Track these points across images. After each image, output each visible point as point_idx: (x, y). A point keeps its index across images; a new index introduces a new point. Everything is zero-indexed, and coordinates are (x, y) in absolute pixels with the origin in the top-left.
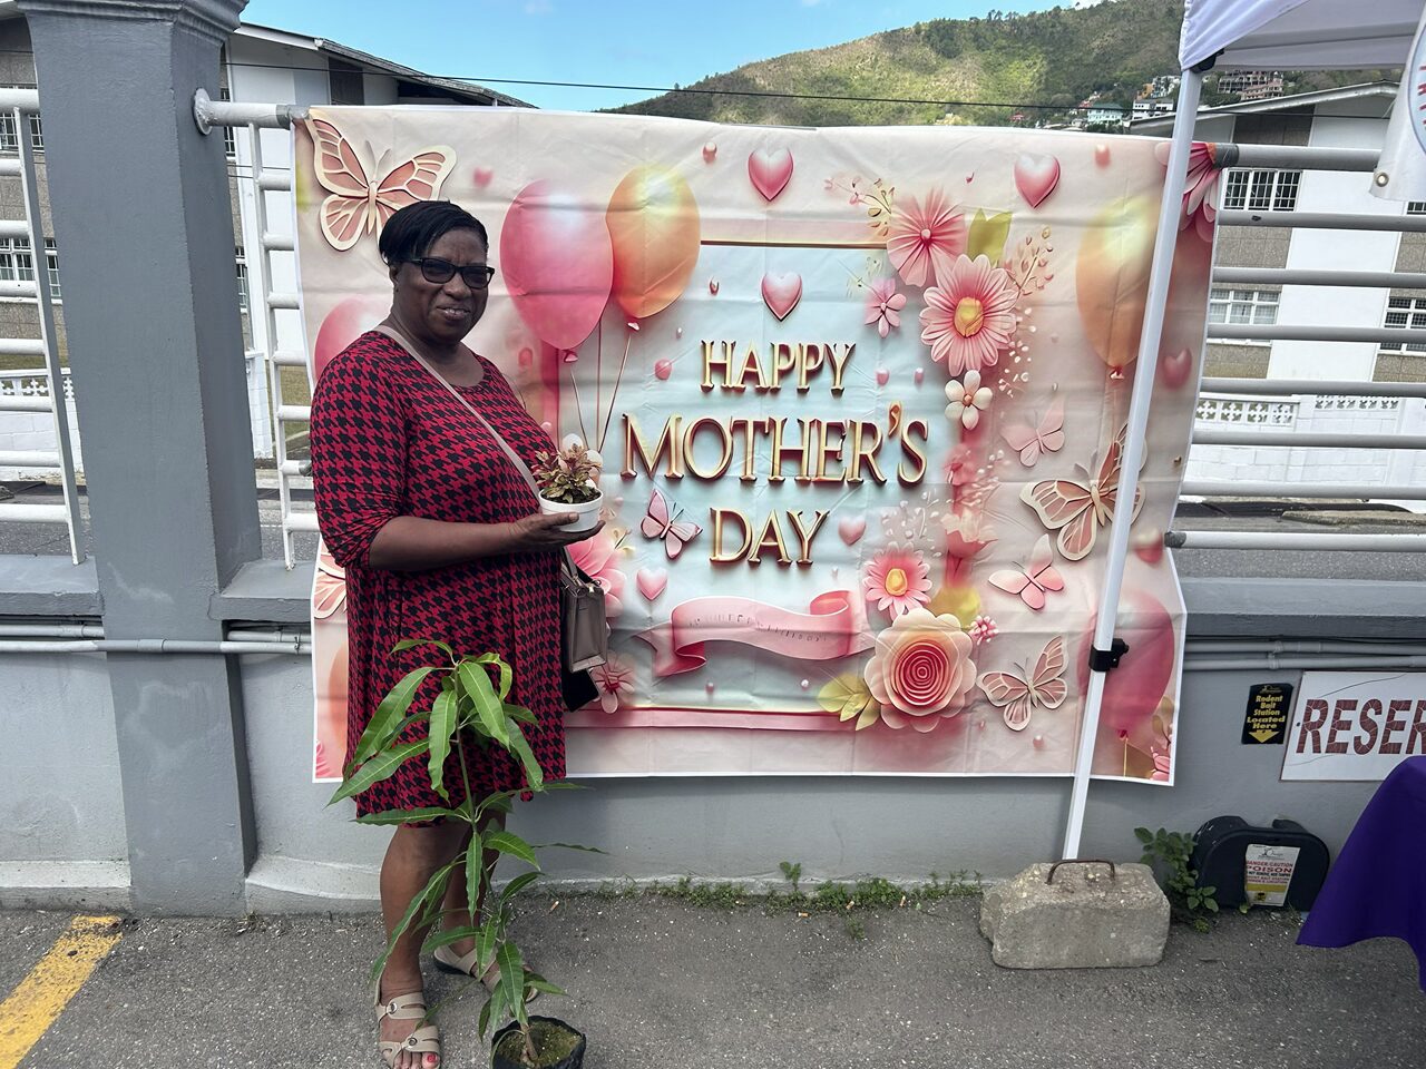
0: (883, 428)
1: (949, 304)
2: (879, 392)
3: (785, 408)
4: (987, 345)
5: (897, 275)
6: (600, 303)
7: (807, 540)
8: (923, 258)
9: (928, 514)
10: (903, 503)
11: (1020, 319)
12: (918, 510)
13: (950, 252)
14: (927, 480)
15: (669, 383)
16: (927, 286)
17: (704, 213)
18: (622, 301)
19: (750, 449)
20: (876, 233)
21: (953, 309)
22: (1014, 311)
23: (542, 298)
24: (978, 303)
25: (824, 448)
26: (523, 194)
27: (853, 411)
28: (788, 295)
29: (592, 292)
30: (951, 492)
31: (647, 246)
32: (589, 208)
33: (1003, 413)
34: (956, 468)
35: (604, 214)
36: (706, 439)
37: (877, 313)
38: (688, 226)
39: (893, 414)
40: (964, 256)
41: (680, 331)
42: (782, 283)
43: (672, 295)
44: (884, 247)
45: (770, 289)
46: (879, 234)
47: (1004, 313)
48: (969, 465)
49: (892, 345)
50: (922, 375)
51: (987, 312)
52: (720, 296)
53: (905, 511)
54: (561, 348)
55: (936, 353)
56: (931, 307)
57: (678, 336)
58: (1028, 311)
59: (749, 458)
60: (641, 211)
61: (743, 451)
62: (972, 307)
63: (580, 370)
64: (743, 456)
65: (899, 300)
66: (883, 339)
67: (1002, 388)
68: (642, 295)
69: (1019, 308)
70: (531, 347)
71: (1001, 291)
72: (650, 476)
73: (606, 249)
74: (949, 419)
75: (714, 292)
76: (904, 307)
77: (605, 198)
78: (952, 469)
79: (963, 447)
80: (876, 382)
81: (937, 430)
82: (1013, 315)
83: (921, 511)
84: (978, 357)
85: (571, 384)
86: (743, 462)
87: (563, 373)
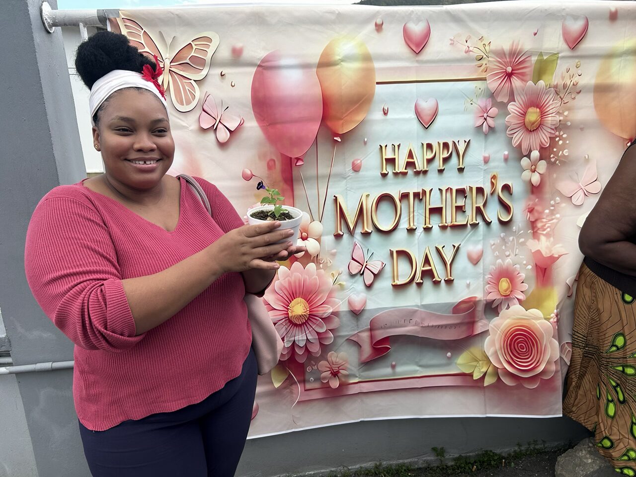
0: (487, 190)
1: (523, 112)
2: (486, 167)
3: (432, 183)
4: (543, 135)
5: (492, 95)
6: (315, 127)
7: (449, 264)
8: (508, 84)
9: (518, 241)
10: (502, 235)
11: (561, 118)
12: (511, 238)
13: (522, 80)
14: (514, 218)
15: (361, 173)
16: (509, 102)
17: (377, 65)
18: (329, 124)
19: (412, 210)
20: (480, 71)
21: (524, 114)
22: (558, 113)
23: (279, 126)
24: (538, 110)
25: (455, 205)
26: (264, 61)
27: (470, 181)
28: (431, 112)
29: (310, 120)
30: (530, 226)
31: (343, 87)
32: (305, 66)
33: (555, 176)
34: (531, 211)
35: (315, 70)
36: (385, 206)
37: (482, 120)
38: (368, 73)
39: (492, 180)
40: (530, 83)
41: (366, 140)
42: (426, 106)
43: (360, 118)
44: (484, 79)
45: (419, 110)
46: (482, 71)
47: (553, 115)
48: (538, 208)
49: (491, 138)
50: (508, 155)
51: (543, 114)
52: (390, 116)
53: (504, 240)
54: (293, 157)
55: (515, 142)
56: (512, 114)
57: (365, 143)
58: (566, 113)
59: (411, 215)
60: (338, 67)
61: (407, 212)
62: (534, 113)
63: (306, 170)
64: (407, 214)
65: (494, 111)
66: (486, 135)
67: (553, 160)
68: (342, 119)
69: (561, 112)
70: (274, 158)
71: (551, 102)
72: (351, 233)
73: (318, 91)
74: (524, 181)
75: (385, 114)
76: (497, 115)
77: (316, 60)
78: (528, 212)
79: (533, 197)
80: (483, 162)
81: (517, 188)
82: (558, 116)
83: (513, 239)
84: (538, 142)
85: (300, 180)
86: (408, 218)
87: (295, 173)
